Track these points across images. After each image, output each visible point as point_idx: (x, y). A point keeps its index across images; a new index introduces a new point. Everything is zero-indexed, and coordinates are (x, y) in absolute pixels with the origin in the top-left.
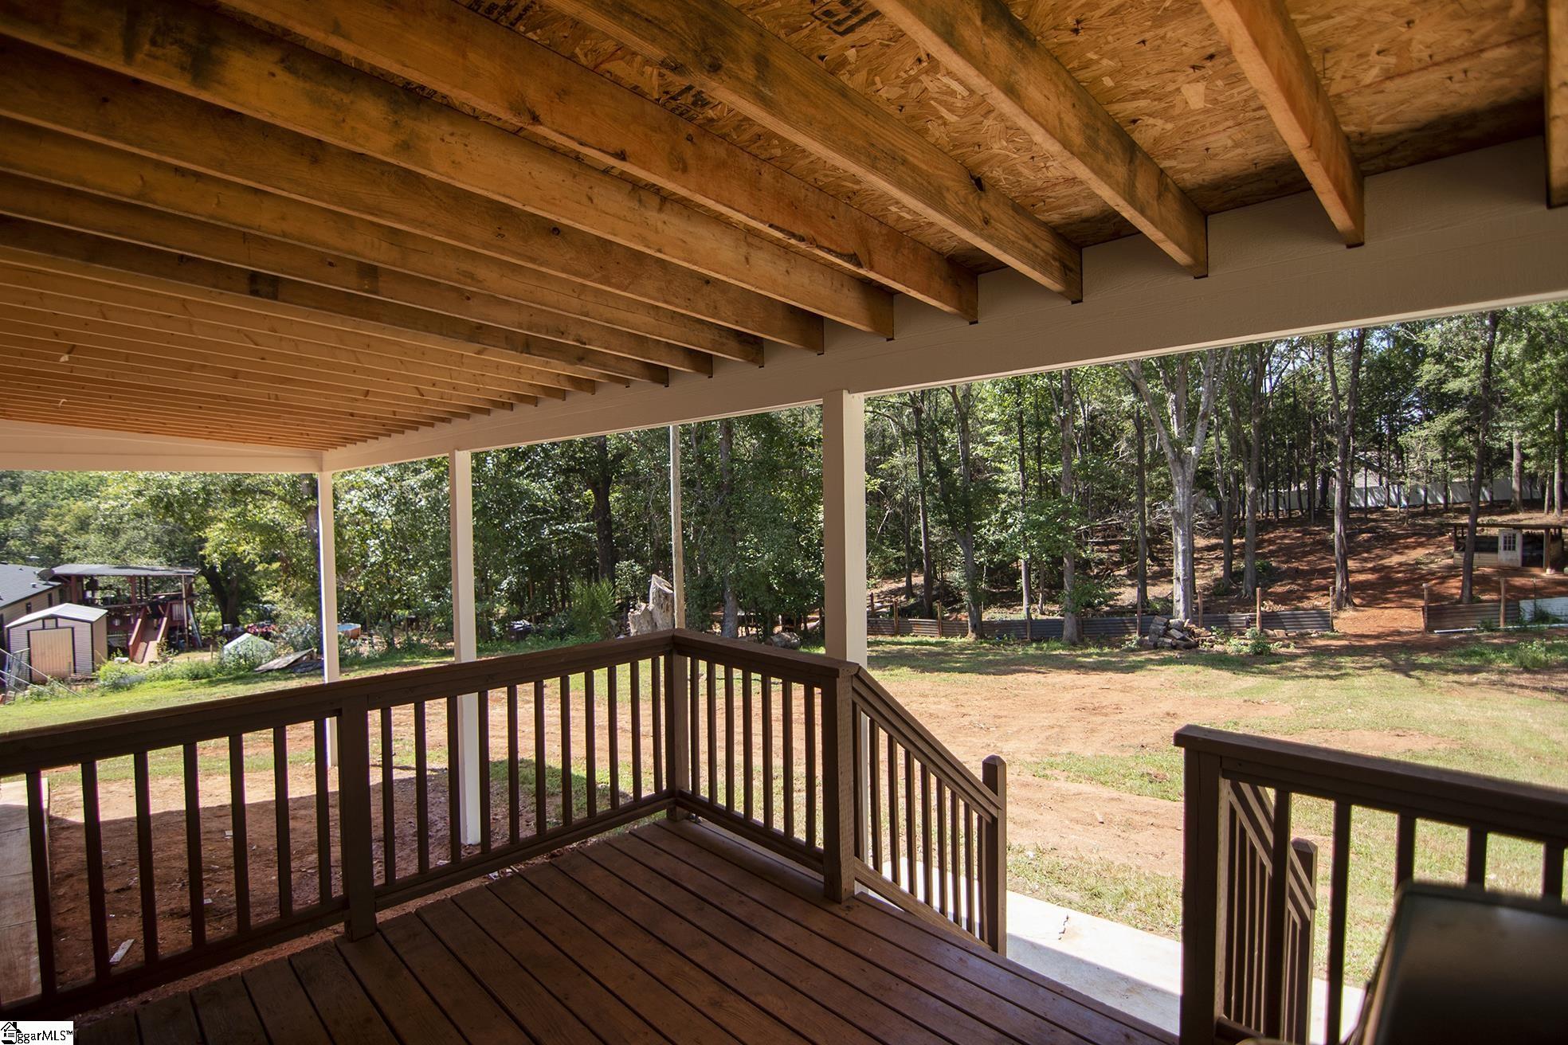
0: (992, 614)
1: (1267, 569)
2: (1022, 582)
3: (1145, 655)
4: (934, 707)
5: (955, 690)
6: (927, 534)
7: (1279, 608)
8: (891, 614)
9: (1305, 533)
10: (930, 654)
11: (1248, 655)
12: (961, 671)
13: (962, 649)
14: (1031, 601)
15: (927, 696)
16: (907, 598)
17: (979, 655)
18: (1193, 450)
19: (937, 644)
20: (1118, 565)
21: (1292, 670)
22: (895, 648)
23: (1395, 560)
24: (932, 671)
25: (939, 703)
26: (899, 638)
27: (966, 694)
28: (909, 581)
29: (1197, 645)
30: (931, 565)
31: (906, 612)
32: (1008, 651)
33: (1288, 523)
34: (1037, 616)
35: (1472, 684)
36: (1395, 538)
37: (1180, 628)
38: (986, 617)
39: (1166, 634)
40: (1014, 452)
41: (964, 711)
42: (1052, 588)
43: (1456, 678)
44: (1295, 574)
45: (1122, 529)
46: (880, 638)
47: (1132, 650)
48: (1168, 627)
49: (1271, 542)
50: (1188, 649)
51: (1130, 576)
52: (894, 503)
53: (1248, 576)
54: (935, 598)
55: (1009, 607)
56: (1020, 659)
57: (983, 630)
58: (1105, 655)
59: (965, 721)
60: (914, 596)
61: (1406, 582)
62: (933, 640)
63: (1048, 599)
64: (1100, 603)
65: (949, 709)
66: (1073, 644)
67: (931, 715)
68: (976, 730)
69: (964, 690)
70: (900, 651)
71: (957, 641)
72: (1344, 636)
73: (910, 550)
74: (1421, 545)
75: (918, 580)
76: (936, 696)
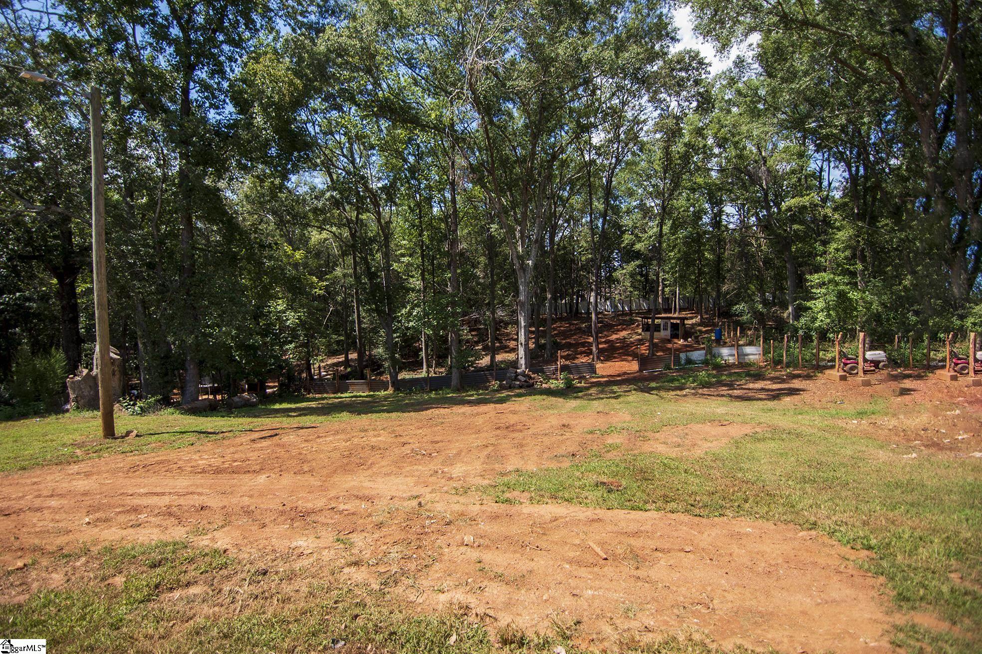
0: (404, 375)
1: (555, 343)
2: (423, 354)
3: (504, 394)
4: (374, 439)
5: (390, 424)
6: (360, 323)
7: (568, 363)
8: (334, 379)
9: (571, 324)
10: (363, 403)
11: (562, 389)
12: (388, 411)
13: (386, 398)
14: (429, 366)
15: (366, 431)
16: (345, 368)
17: (398, 401)
18: (530, 262)
19: (366, 397)
20: (477, 343)
21: (591, 395)
22: (337, 400)
23: (614, 337)
24: (366, 413)
25: (379, 435)
26: (339, 395)
27: (401, 425)
28: (347, 357)
29: (533, 385)
30: (363, 345)
31: (345, 377)
32: (417, 397)
33: (561, 319)
34: (432, 374)
35: (685, 396)
36: (612, 326)
37: (523, 374)
38: (401, 376)
39: (516, 379)
40: (418, 267)
41: (403, 440)
42: (441, 357)
43: (674, 393)
44: (569, 346)
45: (480, 322)
46: (325, 395)
47: (497, 391)
48: (517, 375)
49: (555, 329)
50: (529, 388)
51: (484, 349)
52: (336, 303)
53: (548, 347)
54: (366, 366)
55: (414, 371)
56: (427, 401)
57: (399, 385)
58: (481, 394)
59: (407, 450)
60: (350, 366)
61: (622, 348)
62: (365, 394)
63: (439, 365)
64: (469, 366)
65: (390, 440)
66: (458, 390)
67: (373, 447)
68: (419, 457)
69: (398, 423)
70: (340, 402)
71: (382, 393)
72: (603, 377)
73: (348, 336)
74: (624, 329)
75: (353, 356)
76: (375, 430)
